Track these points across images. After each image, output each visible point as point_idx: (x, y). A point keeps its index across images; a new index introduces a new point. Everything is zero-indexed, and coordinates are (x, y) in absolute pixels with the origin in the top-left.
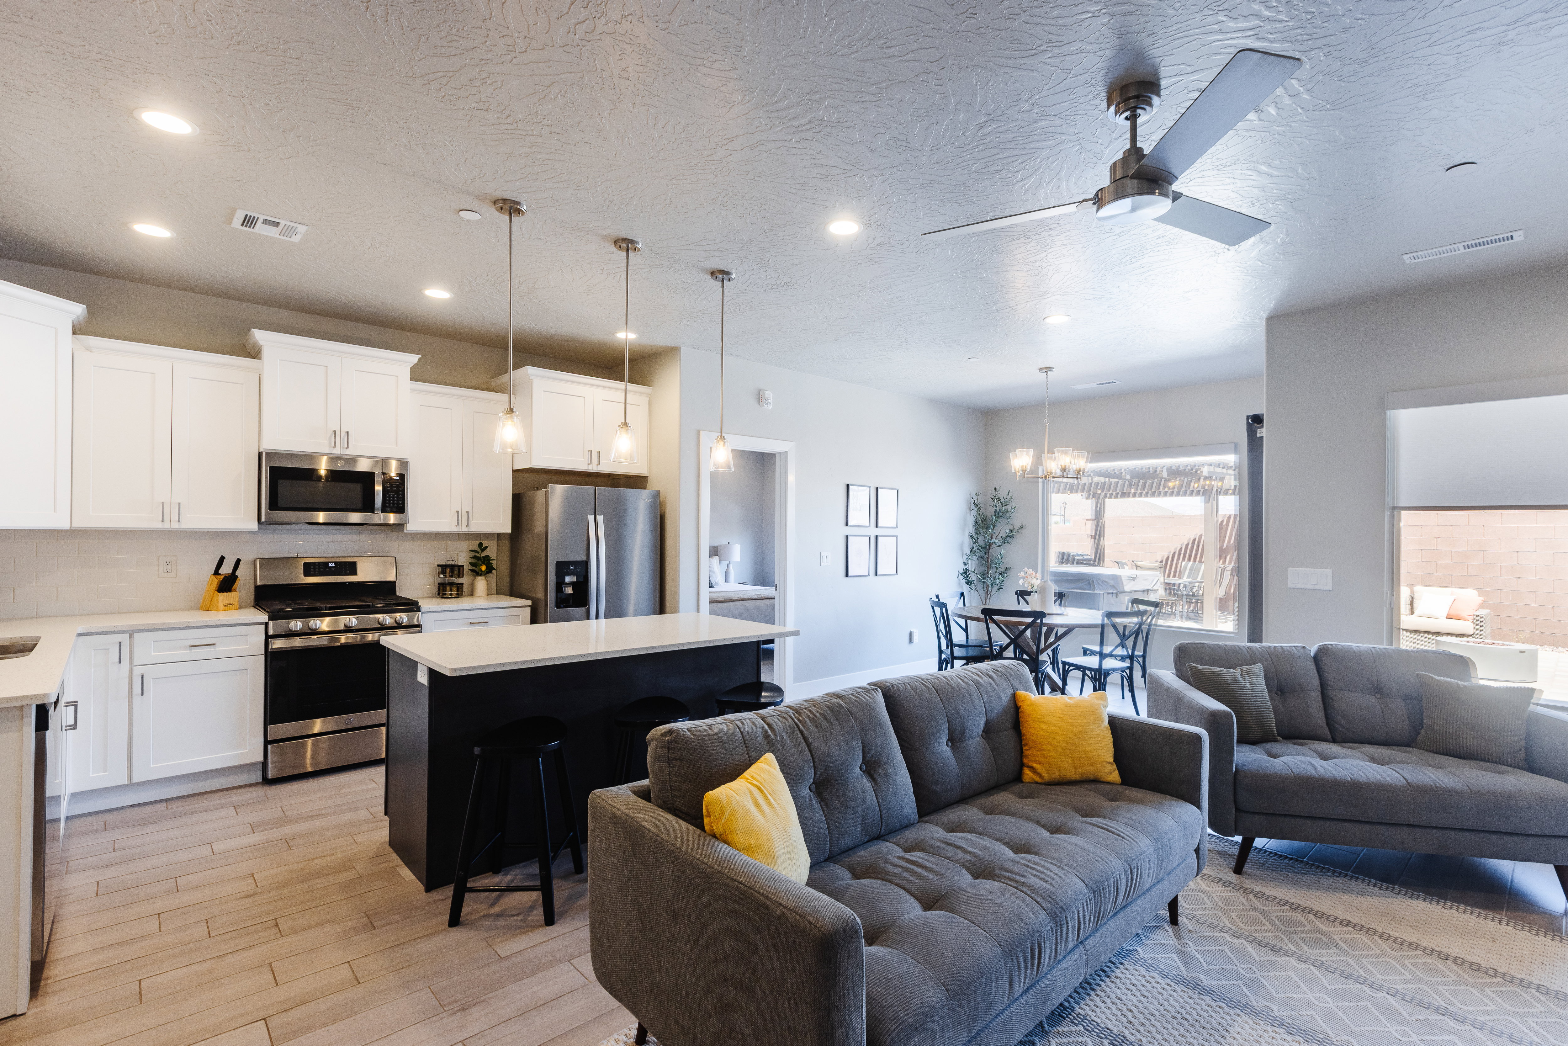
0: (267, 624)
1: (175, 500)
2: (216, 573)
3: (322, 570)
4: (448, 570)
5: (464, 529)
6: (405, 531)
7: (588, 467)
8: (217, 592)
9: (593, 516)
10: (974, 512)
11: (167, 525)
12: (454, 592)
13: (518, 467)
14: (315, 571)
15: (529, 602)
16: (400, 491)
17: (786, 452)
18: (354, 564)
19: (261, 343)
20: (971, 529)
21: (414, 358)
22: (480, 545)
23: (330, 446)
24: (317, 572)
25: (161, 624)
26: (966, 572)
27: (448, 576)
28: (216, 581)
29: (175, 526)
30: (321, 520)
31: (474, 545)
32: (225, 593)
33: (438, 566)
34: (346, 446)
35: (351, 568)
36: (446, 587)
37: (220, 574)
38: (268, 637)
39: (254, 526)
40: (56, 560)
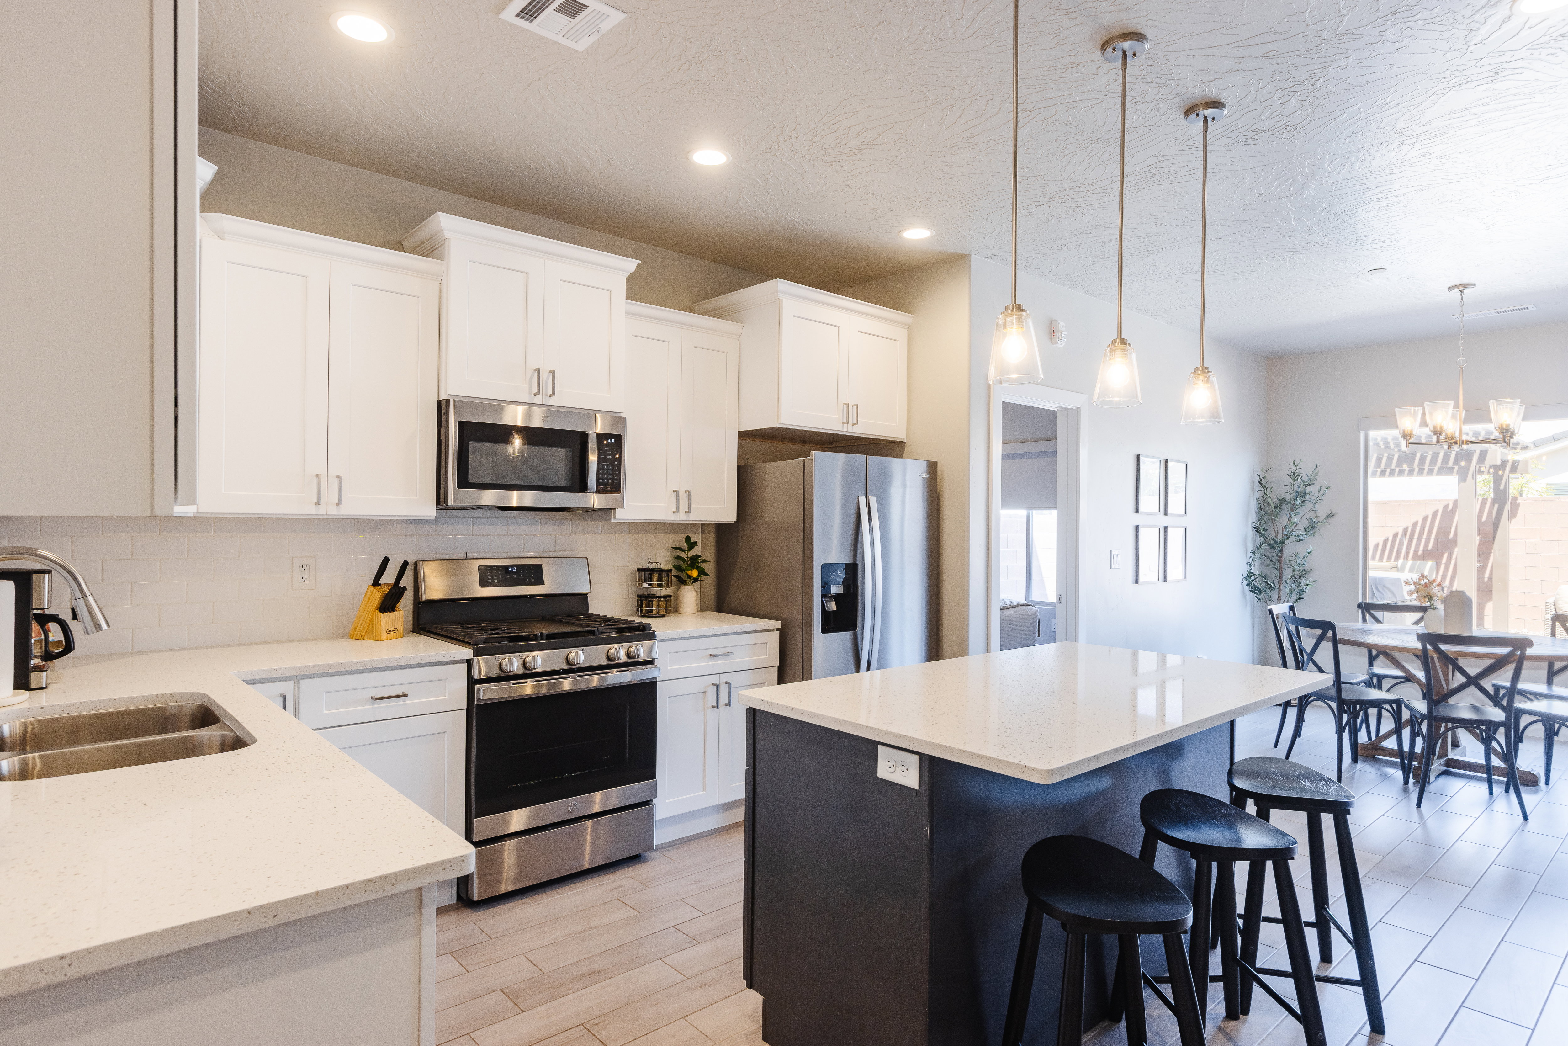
0: (469, 662)
1: (333, 472)
2: (376, 583)
3: (501, 576)
4: (656, 577)
5: (682, 517)
6: (613, 520)
7: (843, 427)
8: (378, 613)
9: (865, 497)
10: (1258, 495)
11: (322, 511)
12: (662, 609)
13: (743, 428)
14: (493, 579)
15: (778, 624)
16: (615, 460)
17: (1078, 409)
18: (538, 569)
19: (447, 234)
20: (1253, 518)
21: (631, 265)
22: (688, 539)
23: (530, 393)
24: (496, 581)
25: (337, 664)
26: (1250, 574)
27: (655, 586)
28: (377, 596)
29: (333, 511)
30: (514, 503)
31: (680, 539)
32: (389, 614)
33: (639, 570)
34: (550, 392)
35: (533, 574)
36: (652, 602)
37: (380, 585)
38: (472, 683)
39: (430, 511)
40: (159, 562)
